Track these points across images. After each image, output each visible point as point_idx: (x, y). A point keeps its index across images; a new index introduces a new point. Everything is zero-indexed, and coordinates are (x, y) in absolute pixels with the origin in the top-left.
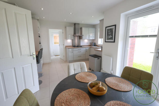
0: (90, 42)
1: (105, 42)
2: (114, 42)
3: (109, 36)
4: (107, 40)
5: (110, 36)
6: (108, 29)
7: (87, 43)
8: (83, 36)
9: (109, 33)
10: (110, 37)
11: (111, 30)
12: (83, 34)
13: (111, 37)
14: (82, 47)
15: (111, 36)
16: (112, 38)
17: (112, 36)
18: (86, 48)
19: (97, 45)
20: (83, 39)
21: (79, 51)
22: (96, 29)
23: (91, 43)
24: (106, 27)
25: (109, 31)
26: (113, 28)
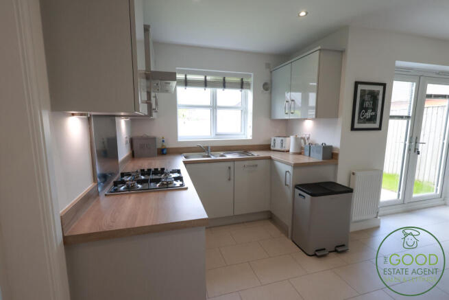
2: (380, 128)
3: (366, 112)
4: (358, 123)
5: (370, 111)
6: (363, 91)
9: (367, 104)
10: (369, 114)
11: (374, 96)
13: (371, 116)
15: (372, 111)
16: (372, 119)
17: (373, 114)
24: (357, 84)
25: (366, 97)
26: (379, 91)
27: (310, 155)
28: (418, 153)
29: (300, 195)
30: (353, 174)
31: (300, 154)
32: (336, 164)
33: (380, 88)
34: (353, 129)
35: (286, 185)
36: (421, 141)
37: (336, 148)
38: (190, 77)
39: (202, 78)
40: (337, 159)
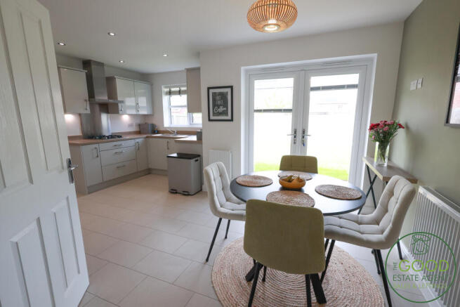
0: (138, 121)
1: (210, 120)
2: (232, 120)
4: (213, 115)
5: (221, 107)
6: (214, 94)
7: (130, 125)
8: (120, 105)
9: (219, 102)
10: (221, 109)
11: (223, 96)
12: (119, 99)
13: (223, 111)
14: (121, 137)
15: (224, 107)
16: (225, 113)
17: (225, 109)
18: (137, 140)
19: (161, 129)
20: (120, 112)
21: (117, 150)
22: (152, 85)
23: (139, 125)
24: (209, 89)
25: (218, 98)
26: (227, 93)
33: (229, 90)
38: (173, 89)
39: (178, 89)
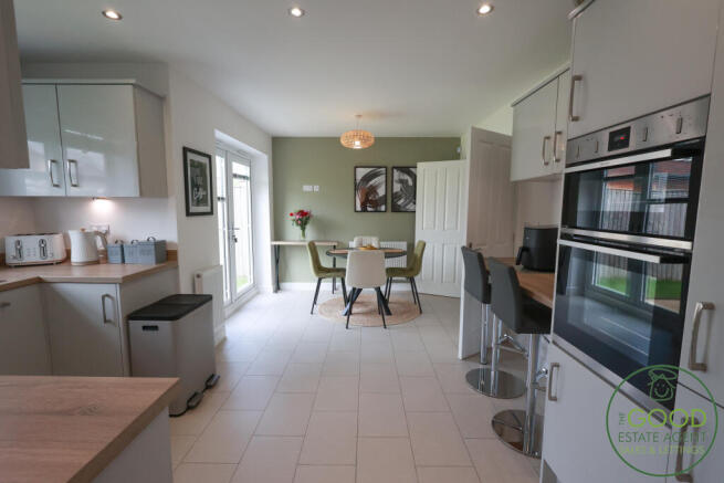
2: (212, 213)
3: (198, 190)
4: (193, 204)
6: (192, 162)
9: (198, 181)
10: (201, 193)
13: (203, 196)
15: (203, 190)
16: (204, 200)
17: (204, 193)
27: (123, 261)
28: (236, 240)
29: (145, 328)
30: (198, 276)
31: (97, 262)
32: (177, 267)
33: (207, 161)
34: (189, 214)
35: (106, 321)
36: (235, 226)
37: (172, 243)
40: (176, 259)
